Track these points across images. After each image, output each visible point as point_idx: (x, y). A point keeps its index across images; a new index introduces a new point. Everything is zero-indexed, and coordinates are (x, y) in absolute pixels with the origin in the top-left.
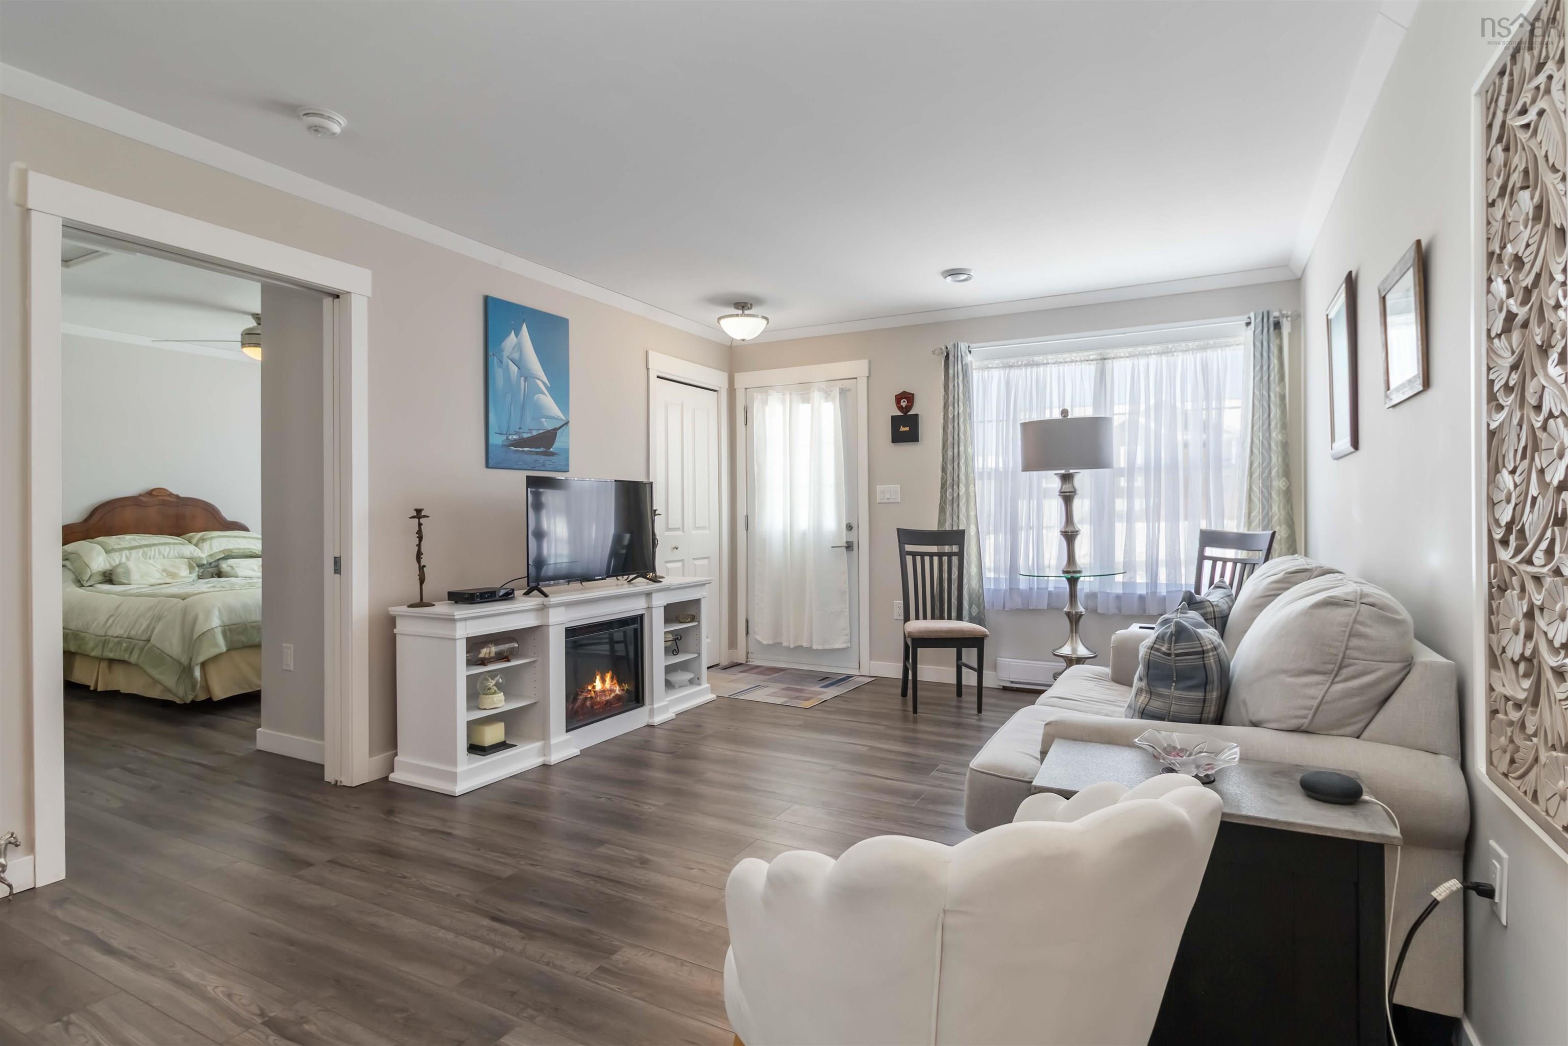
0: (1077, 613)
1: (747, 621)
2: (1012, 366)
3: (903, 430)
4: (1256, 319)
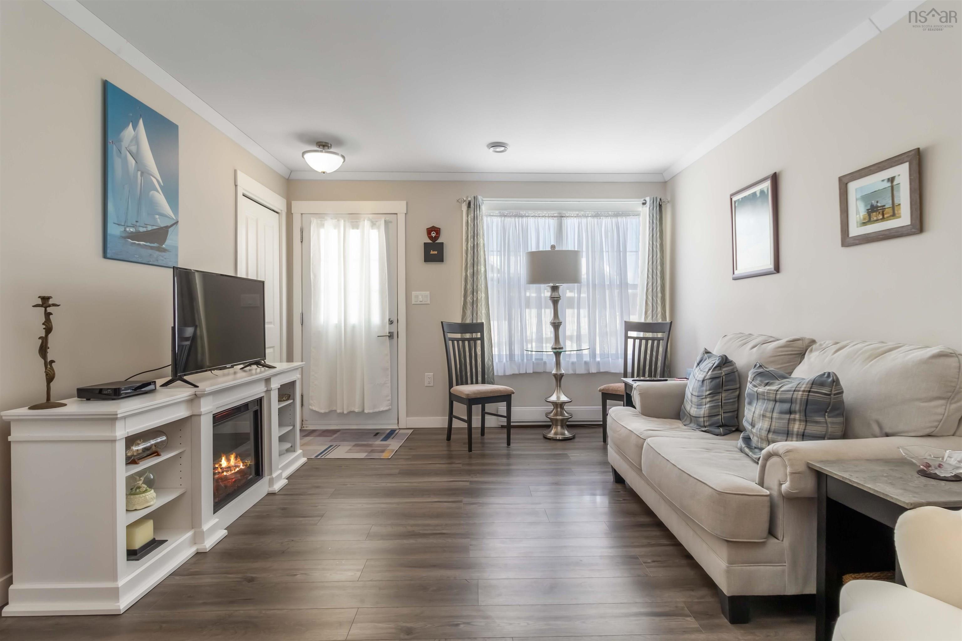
0: (561, 374)
1: (302, 396)
2: (506, 216)
3: (432, 253)
4: (650, 201)
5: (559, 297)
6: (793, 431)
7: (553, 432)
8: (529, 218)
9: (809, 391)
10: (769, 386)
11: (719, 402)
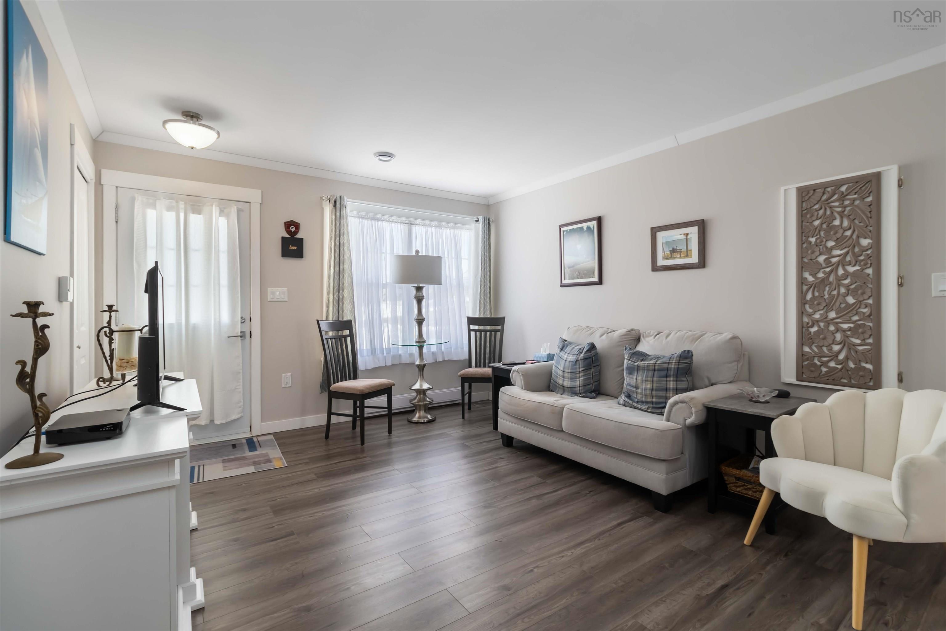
0: (424, 364)
3: (291, 248)
4: (483, 220)
5: (423, 296)
6: (670, 388)
7: (417, 415)
8: (384, 222)
9: (679, 363)
10: (644, 361)
11: (591, 375)
